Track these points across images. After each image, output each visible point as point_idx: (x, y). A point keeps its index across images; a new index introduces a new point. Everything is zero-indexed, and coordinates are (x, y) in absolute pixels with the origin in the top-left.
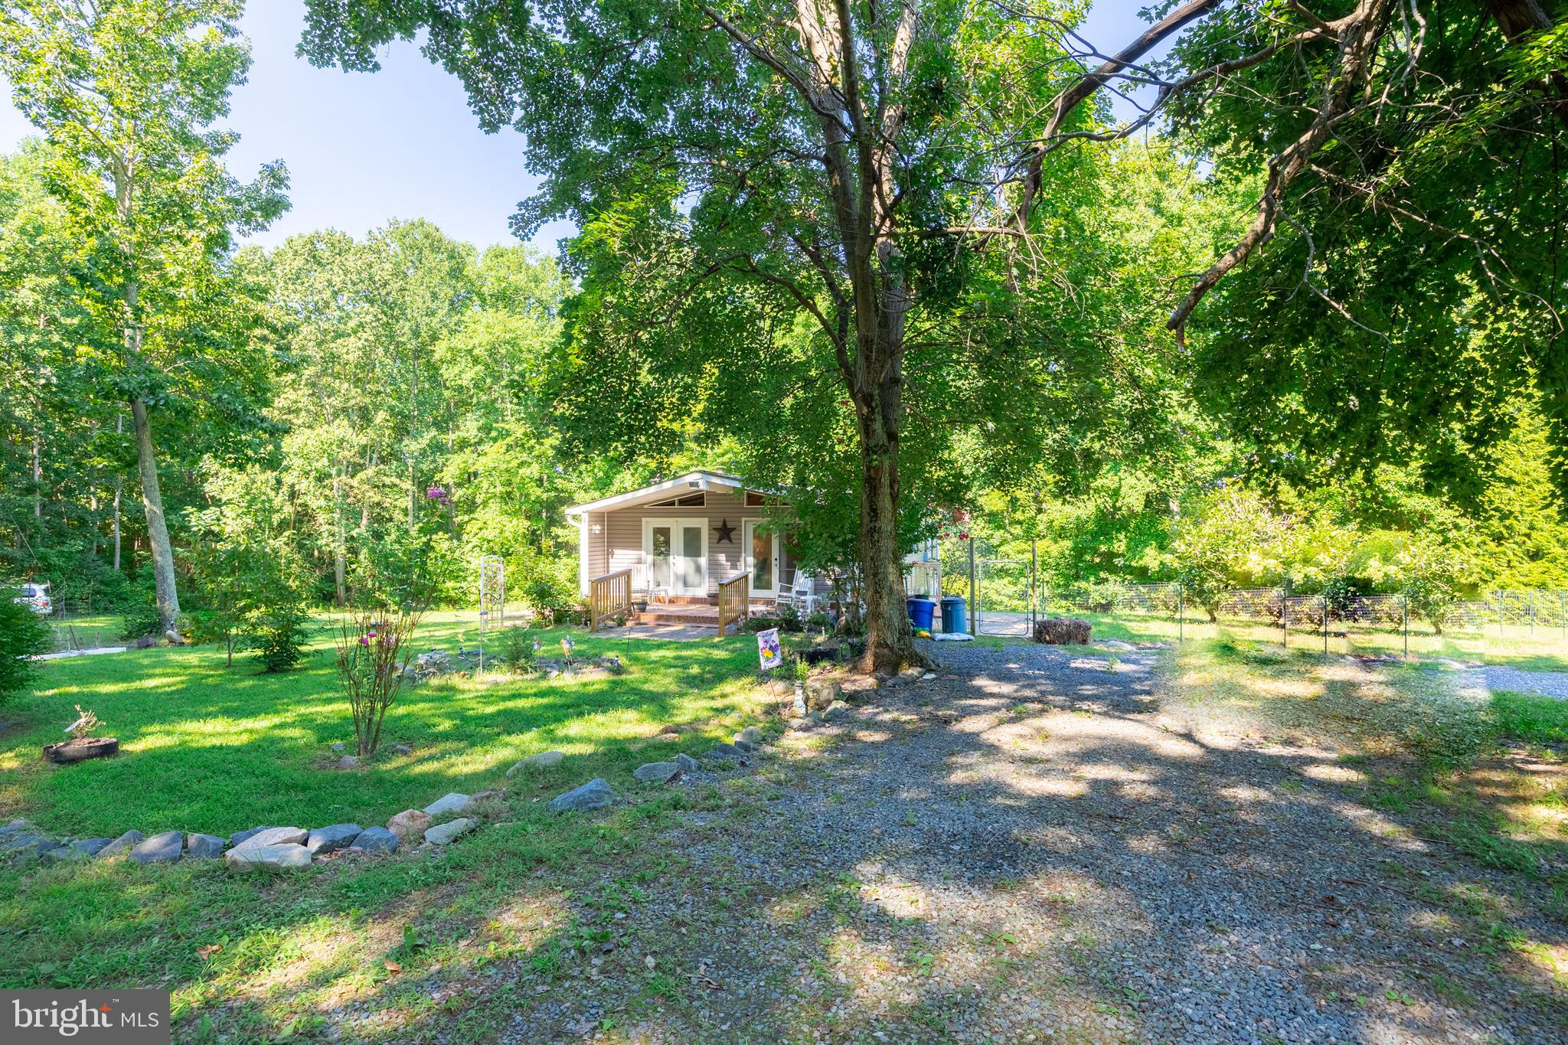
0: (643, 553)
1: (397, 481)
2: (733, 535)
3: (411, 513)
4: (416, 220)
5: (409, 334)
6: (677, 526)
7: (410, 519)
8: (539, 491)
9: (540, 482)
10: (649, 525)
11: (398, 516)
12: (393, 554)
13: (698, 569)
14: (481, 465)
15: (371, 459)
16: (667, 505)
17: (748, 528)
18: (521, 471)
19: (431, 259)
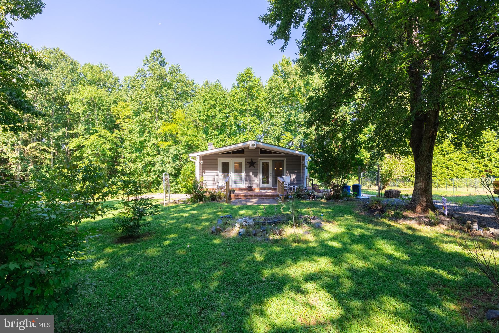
0: (218, 172)
1: (47, 148)
2: (255, 165)
3: (52, 160)
4: (56, 48)
5: (54, 91)
6: (232, 162)
7: (52, 163)
8: (110, 153)
9: (110, 149)
10: (220, 161)
11: (47, 162)
12: (45, 176)
13: (241, 179)
14: (86, 143)
15: (33, 139)
16: (228, 154)
17: (260, 162)
18: (102, 146)
19: (63, 64)
